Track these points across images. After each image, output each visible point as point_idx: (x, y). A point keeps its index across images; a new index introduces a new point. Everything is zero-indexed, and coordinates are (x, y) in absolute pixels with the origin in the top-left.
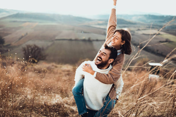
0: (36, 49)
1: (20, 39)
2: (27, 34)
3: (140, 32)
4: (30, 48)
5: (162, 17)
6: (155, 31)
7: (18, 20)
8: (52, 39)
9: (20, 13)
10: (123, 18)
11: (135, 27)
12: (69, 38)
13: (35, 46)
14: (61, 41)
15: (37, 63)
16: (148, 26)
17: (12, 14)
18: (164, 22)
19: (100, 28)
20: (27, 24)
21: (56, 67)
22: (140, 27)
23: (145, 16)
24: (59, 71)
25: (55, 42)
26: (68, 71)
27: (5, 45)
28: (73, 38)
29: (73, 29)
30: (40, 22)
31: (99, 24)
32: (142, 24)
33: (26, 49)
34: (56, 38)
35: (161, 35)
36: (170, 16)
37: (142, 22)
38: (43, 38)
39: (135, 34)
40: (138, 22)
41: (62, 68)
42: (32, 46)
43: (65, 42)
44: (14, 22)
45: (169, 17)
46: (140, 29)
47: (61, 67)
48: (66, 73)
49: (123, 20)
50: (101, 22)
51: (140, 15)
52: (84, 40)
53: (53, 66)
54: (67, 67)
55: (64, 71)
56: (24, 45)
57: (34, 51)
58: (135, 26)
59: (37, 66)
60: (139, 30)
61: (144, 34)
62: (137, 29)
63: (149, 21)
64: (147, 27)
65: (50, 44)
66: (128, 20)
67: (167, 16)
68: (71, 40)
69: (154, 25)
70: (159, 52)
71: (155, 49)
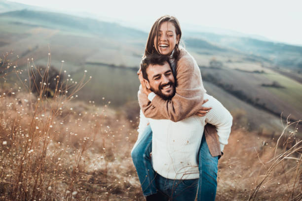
0: (54, 74)
1: (24, 54)
2: (37, 47)
3: (232, 66)
5: (270, 45)
6: (256, 67)
8: (81, 62)
9: (29, 9)
10: (204, 38)
11: (223, 56)
12: (110, 62)
13: (53, 70)
16: (245, 57)
17: (13, 9)
18: (272, 52)
20: (39, 30)
22: (231, 57)
23: (243, 39)
28: (118, 64)
32: (236, 53)
34: (89, 60)
35: (266, 74)
36: (283, 44)
37: (236, 50)
38: (67, 57)
39: (223, 68)
40: (229, 47)
44: (17, 23)
46: (233, 59)
47: (94, 110)
49: (204, 42)
53: (81, 106)
60: (230, 61)
61: (237, 70)
62: (227, 59)
64: (244, 59)
65: (75, 68)
66: (213, 43)
68: (113, 66)
69: (256, 57)
70: (260, 102)
71: (254, 96)
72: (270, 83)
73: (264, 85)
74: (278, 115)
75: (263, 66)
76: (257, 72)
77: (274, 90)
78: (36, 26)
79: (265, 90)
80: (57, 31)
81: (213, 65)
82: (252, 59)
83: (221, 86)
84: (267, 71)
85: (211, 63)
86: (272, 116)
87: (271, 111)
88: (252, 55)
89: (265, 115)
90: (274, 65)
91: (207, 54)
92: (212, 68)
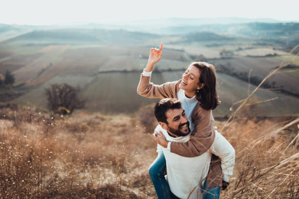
0: (68, 90)
1: (40, 74)
2: (51, 64)
3: (243, 54)
4: (57, 90)
5: (279, 26)
6: (268, 50)
7: (36, 42)
8: (94, 72)
9: (38, 29)
10: (211, 30)
11: (233, 45)
12: (121, 69)
13: (67, 86)
14: (109, 75)
15: (70, 114)
16: (255, 42)
17: (24, 32)
18: (282, 34)
19: (173, 50)
20: (50, 48)
21: (103, 119)
22: (242, 44)
23: (251, 25)
24: (108, 127)
25: (99, 76)
26: (124, 126)
27: (15, 84)
28: (129, 69)
29: (129, 54)
30: (72, 44)
31: (172, 43)
32: (245, 40)
33: (51, 90)
34: (101, 70)
35: (279, 56)
36: (292, 23)
37: (245, 36)
38: (79, 70)
39: (234, 57)
40: (237, 35)
41: (112, 121)
42: (60, 85)
43: (115, 75)
44: (30, 45)
45: (292, 25)
46: (242, 47)
47: (111, 119)
48: (120, 129)
49: (212, 34)
50: (174, 39)
51: (242, 24)
53: (97, 118)
54: (121, 119)
55: (116, 126)
56: (47, 85)
57: (64, 94)
58: (234, 42)
59: (70, 121)
60: (240, 49)
61: (249, 56)
62: (237, 47)
63: (257, 34)
64: (254, 45)
65: (90, 79)
66: (221, 33)
67: (288, 24)
68: (125, 72)
69: (266, 40)
70: (277, 86)
75: (274, 49)
76: (270, 56)
77: (290, 71)
78: (48, 45)
81: (224, 55)
82: (263, 44)
83: (234, 75)
85: (221, 54)
87: (289, 93)
88: (262, 39)
90: (286, 46)
91: (216, 45)
92: (223, 58)
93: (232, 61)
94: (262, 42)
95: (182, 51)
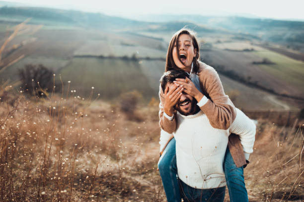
0: (43, 72)
1: (9, 54)
2: (22, 45)
3: (221, 47)
4: (31, 71)
5: (258, 21)
6: (246, 45)
8: (69, 56)
9: (9, 6)
10: (191, 21)
11: (212, 37)
12: (98, 54)
13: (42, 68)
14: (84, 60)
16: (233, 36)
18: (260, 29)
19: (152, 38)
20: (20, 26)
21: (81, 105)
22: (221, 37)
23: (230, 18)
25: (74, 60)
26: (103, 112)
28: (106, 54)
29: (106, 39)
30: (46, 25)
31: (151, 31)
32: (224, 33)
33: (25, 70)
34: (76, 53)
35: (256, 51)
37: (224, 29)
38: (53, 53)
39: (213, 49)
40: (217, 28)
41: (90, 107)
42: (35, 66)
46: (221, 40)
47: (89, 105)
50: (154, 27)
52: (125, 59)
54: (100, 105)
55: (94, 113)
56: (21, 65)
57: (39, 76)
59: (47, 103)
60: (219, 42)
61: (227, 50)
62: (215, 40)
64: (233, 38)
65: (64, 63)
66: (201, 24)
68: (101, 57)
70: (252, 80)
71: (245, 75)
72: (261, 60)
73: (255, 63)
74: (271, 92)
75: (252, 44)
76: (247, 50)
77: (265, 67)
79: (257, 67)
80: (41, 26)
82: (241, 38)
84: (256, 48)
86: (265, 93)
87: (263, 89)
88: (240, 34)
89: (258, 92)
90: (263, 42)
92: (201, 50)
93: (210, 53)
94: (240, 36)
95: (161, 40)
